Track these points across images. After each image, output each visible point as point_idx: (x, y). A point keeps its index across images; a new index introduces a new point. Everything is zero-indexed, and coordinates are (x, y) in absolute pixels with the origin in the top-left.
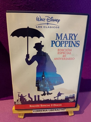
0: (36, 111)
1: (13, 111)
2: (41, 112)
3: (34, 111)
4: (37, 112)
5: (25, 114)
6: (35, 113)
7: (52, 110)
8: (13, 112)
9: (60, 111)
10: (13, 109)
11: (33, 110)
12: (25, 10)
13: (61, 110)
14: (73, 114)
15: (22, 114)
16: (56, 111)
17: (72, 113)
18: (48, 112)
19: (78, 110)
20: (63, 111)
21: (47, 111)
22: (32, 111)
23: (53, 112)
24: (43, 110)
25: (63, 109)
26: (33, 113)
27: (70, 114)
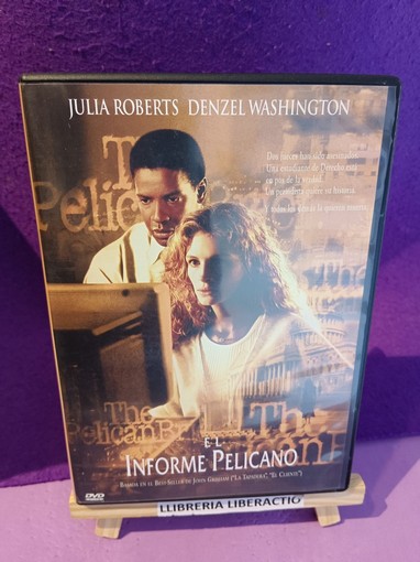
0: (171, 508)
1: (71, 507)
2: (196, 513)
3: (165, 509)
4: (177, 513)
5: (124, 519)
6: (169, 514)
7: (241, 504)
8: (74, 513)
9: (280, 507)
10: (70, 501)
11: (160, 504)
12: (115, 71)
13: (281, 501)
14: (337, 518)
15: (113, 519)
16: (259, 508)
17: (331, 514)
18: (225, 510)
19: (361, 502)
20: (292, 506)
21: (219, 508)
22: (156, 507)
23: (246, 509)
24: (202, 501)
25: (291, 497)
26: (160, 514)
27: (323, 520)
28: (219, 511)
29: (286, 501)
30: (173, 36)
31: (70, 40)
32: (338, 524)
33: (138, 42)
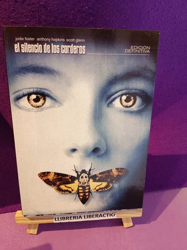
0: (60, 219)
1: (16, 219)
2: (70, 221)
3: (57, 219)
4: (62, 221)
5: (39, 224)
6: (59, 222)
7: (90, 216)
8: (17, 222)
9: (106, 218)
10: (16, 216)
11: (54, 217)
13: (107, 215)
14: (131, 224)
15: (35, 224)
16: (97, 219)
17: (129, 222)
18: (83, 219)
19: (141, 216)
20: (111, 217)
22: (53, 219)
23: (92, 219)
24: (73, 216)
25: (111, 213)
26: (55, 222)
27: (126, 225)
28: (80, 220)
29: (109, 215)
30: (60, 22)
31: (17, 23)
32: (132, 227)
33: (46, 24)
